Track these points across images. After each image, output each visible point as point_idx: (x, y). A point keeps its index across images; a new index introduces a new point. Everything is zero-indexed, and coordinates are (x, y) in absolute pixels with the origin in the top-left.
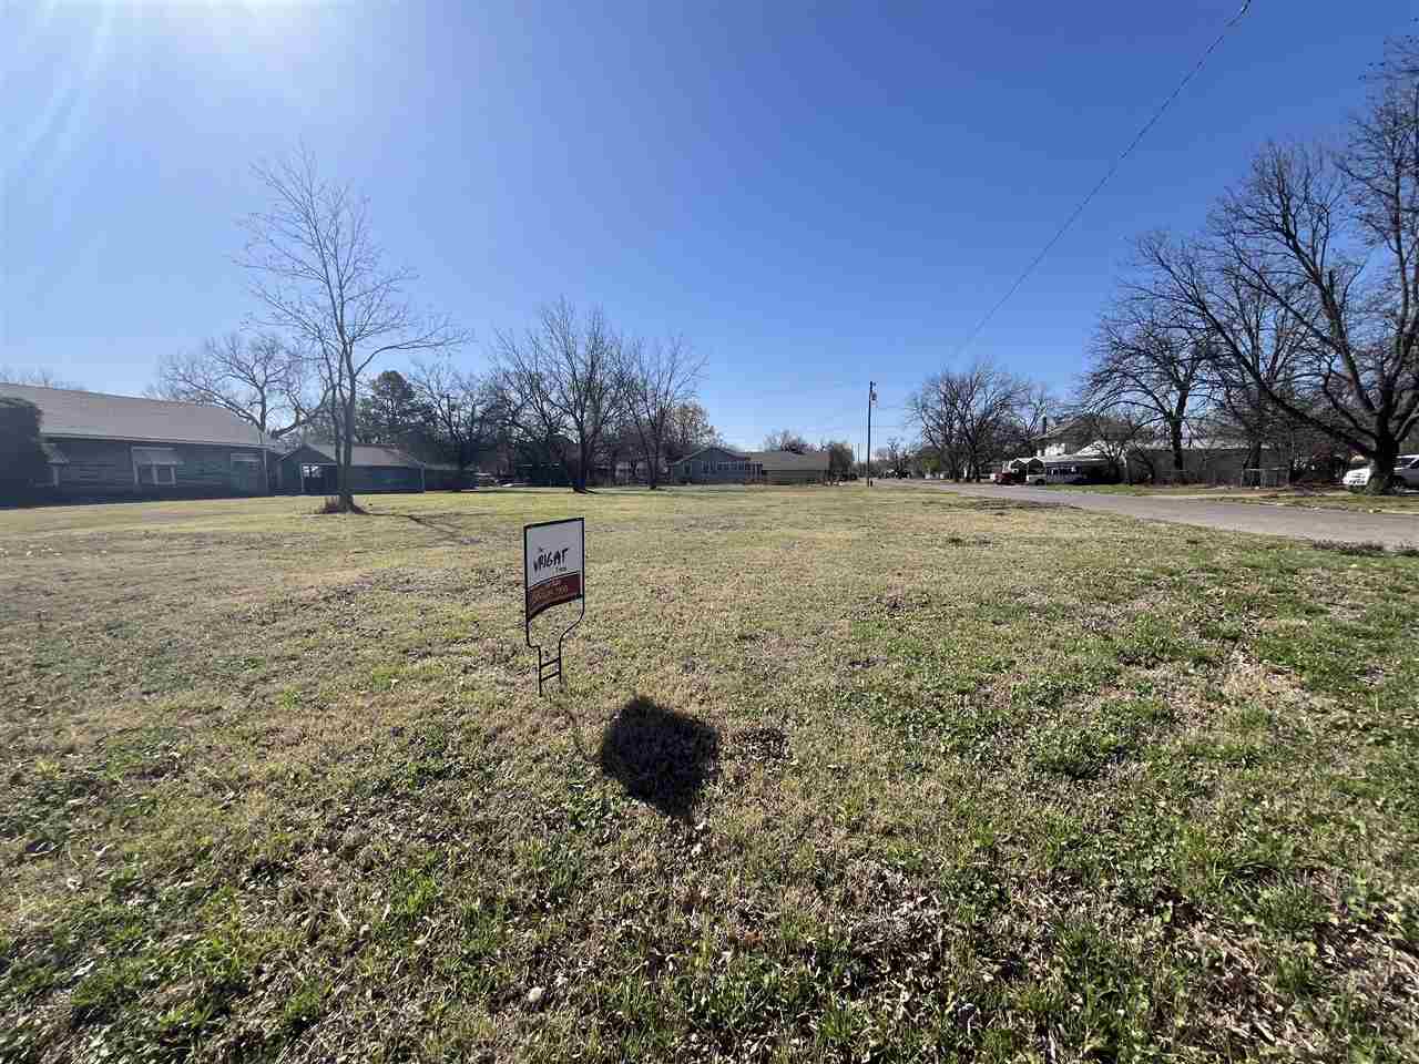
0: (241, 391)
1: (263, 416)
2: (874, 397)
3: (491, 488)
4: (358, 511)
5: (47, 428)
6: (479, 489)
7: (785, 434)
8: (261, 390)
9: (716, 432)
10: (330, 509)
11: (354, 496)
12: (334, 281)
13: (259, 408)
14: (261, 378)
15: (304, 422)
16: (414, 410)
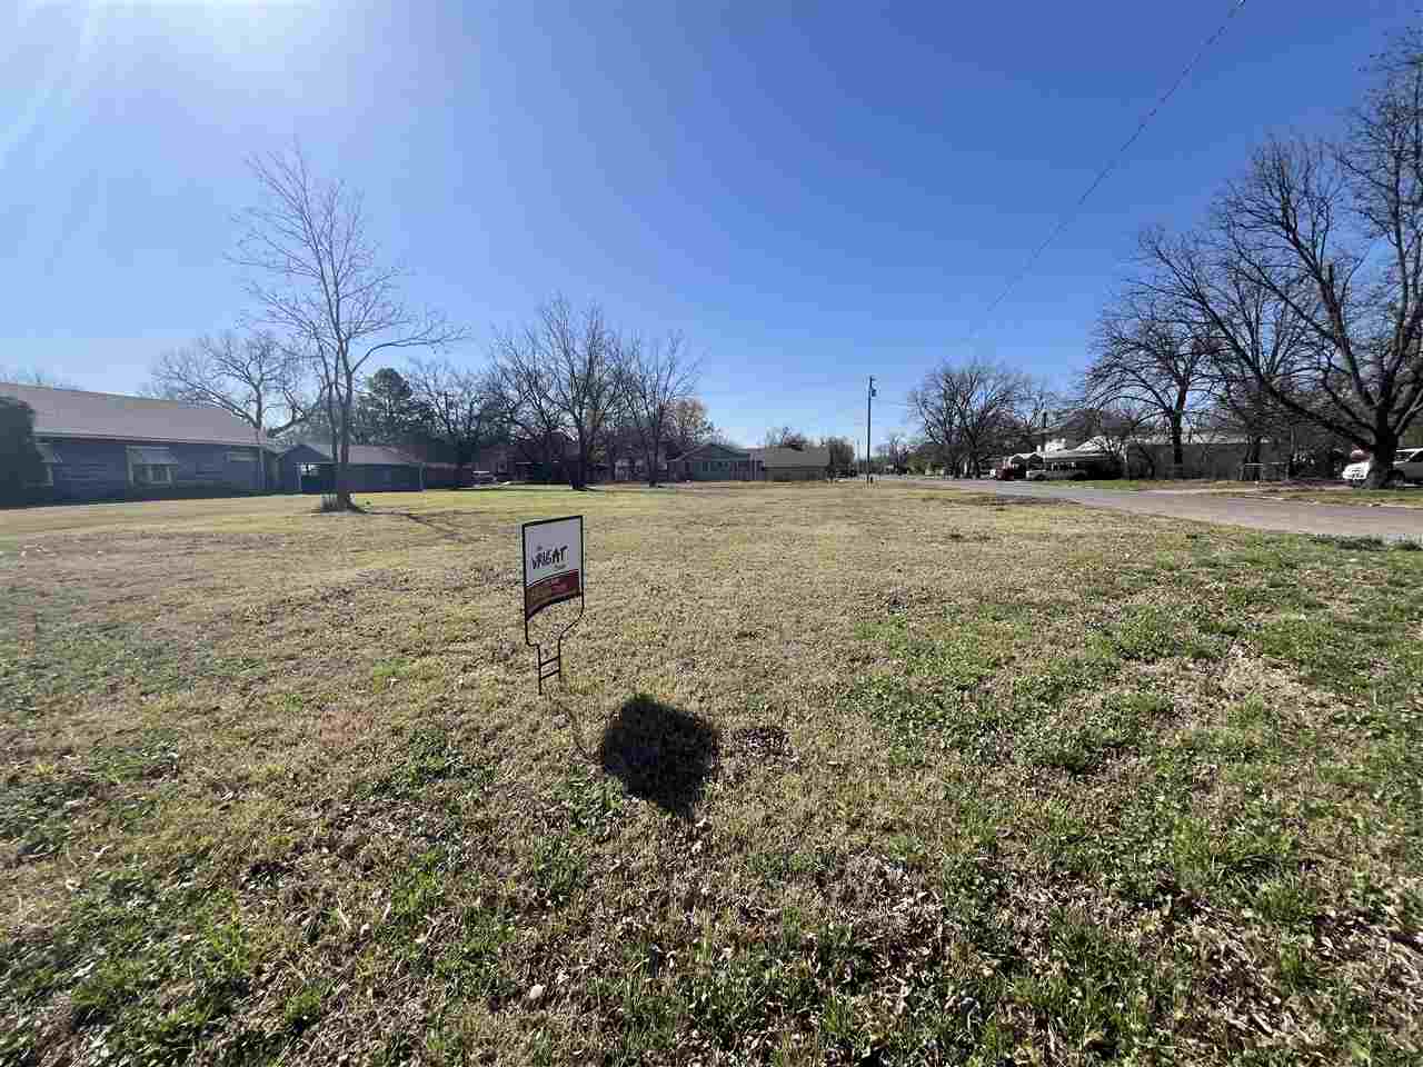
0: (237, 390)
1: (259, 415)
2: (873, 393)
3: (488, 486)
4: (355, 509)
5: (40, 427)
6: (477, 486)
7: (786, 430)
8: (256, 388)
9: (716, 429)
10: (327, 508)
11: (351, 495)
12: (329, 279)
13: (254, 406)
14: (256, 375)
15: (300, 420)
16: (412, 406)
